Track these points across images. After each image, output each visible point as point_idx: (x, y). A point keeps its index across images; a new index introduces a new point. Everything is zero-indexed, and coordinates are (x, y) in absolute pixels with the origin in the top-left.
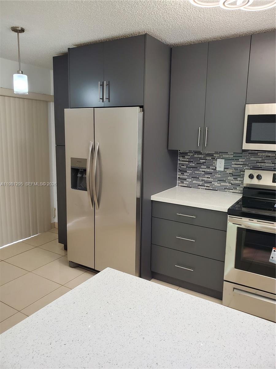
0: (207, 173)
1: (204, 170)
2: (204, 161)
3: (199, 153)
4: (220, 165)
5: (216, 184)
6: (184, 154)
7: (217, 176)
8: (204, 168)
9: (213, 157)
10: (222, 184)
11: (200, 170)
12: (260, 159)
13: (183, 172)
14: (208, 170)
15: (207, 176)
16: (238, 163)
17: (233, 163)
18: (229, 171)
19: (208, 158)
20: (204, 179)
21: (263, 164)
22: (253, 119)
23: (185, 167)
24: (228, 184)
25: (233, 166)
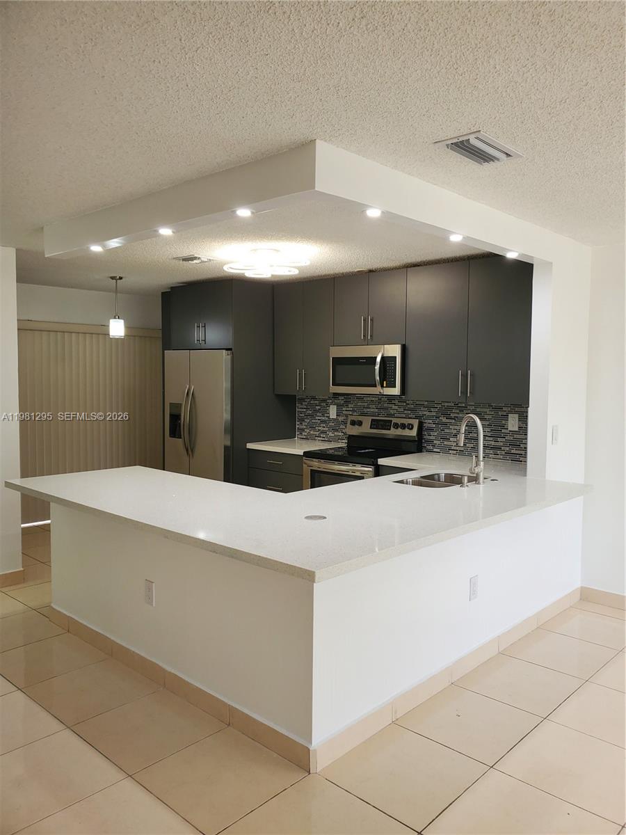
0: (323, 422)
1: (319, 418)
2: (319, 407)
3: (314, 398)
4: (333, 412)
5: (331, 434)
6: (302, 400)
7: (331, 424)
8: (319, 417)
9: (325, 403)
10: (336, 433)
11: (317, 418)
12: (366, 404)
13: (302, 420)
14: (323, 418)
15: (322, 425)
16: (348, 409)
17: (344, 409)
18: (341, 419)
19: (322, 404)
20: (320, 428)
21: (368, 410)
22: (337, 361)
23: (303, 415)
24: (340, 434)
25: (344, 412)
